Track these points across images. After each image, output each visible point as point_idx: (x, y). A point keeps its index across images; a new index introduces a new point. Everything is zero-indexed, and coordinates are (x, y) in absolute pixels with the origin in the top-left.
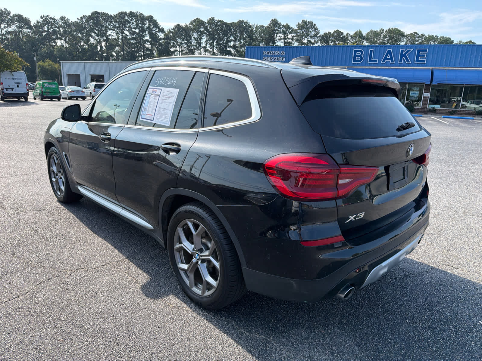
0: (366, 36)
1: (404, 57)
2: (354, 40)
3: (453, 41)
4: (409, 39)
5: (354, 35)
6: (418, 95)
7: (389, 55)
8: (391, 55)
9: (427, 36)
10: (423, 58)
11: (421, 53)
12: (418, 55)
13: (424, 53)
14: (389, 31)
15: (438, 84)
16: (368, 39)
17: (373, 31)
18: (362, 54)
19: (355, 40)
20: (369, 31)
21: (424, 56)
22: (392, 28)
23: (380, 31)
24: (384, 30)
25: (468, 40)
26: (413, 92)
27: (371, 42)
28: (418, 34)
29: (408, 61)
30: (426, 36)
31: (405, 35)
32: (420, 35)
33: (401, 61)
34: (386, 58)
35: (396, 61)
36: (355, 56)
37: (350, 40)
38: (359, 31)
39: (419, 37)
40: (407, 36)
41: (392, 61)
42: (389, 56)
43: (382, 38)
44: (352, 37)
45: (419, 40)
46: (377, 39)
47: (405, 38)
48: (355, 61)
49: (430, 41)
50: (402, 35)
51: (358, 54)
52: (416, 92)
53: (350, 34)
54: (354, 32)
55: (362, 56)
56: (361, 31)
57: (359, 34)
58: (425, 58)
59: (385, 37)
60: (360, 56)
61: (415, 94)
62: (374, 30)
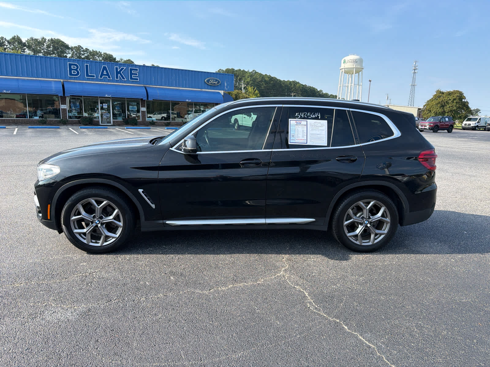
0: (26, 43)
1: (119, 74)
2: (12, 46)
3: (115, 58)
4: (74, 52)
5: (11, 40)
6: (136, 109)
7: (105, 71)
8: (107, 72)
9: (92, 51)
10: (136, 77)
11: (133, 72)
12: (131, 74)
13: (136, 72)
14: (52, 41)
15: (153, 100)
16: (29, 47)
17: (34, 39)
18: (77, 68)
19: (14, 45)
20: (29, 38)
21: (136, 74)
22: (55, 39)
23: (42, 39)
24: (46, 39)
25: (128, 59)
26: (132, 107)
27: (34, 50)
28: (83, 48)
29: (124, 78)
30: (90, 51)
31: (70, 48)
32: (84, 48)
33: (117, 78)
34: (102, 74)
35: (113, 78)
36: (71, 69)
37: (7, 46)
38: (16, 36)
39: (83, 51)
40: (72, 49)
41: (109, 77)
42: (105, 73)
43: (45, 47)
44: (8, 42)
45: (85, 54)
46: (40, 48)
47: (70, 50)
48: (71, 74)
49: (95, 56)
50: (67, 47)
51: (73, 67)
52: (135, 107)
53: (6, 39)
54: (11, 37)
55: (78, 70)
56: (19, 36)
57: (16, 40)
58: (137, 77)
59: (48, 47)
60: (76, 70)
61: (134, 108)
62: (35, 37)
